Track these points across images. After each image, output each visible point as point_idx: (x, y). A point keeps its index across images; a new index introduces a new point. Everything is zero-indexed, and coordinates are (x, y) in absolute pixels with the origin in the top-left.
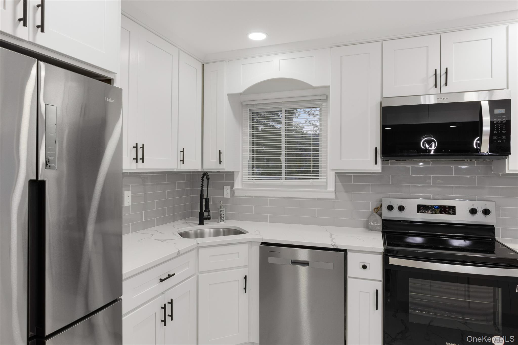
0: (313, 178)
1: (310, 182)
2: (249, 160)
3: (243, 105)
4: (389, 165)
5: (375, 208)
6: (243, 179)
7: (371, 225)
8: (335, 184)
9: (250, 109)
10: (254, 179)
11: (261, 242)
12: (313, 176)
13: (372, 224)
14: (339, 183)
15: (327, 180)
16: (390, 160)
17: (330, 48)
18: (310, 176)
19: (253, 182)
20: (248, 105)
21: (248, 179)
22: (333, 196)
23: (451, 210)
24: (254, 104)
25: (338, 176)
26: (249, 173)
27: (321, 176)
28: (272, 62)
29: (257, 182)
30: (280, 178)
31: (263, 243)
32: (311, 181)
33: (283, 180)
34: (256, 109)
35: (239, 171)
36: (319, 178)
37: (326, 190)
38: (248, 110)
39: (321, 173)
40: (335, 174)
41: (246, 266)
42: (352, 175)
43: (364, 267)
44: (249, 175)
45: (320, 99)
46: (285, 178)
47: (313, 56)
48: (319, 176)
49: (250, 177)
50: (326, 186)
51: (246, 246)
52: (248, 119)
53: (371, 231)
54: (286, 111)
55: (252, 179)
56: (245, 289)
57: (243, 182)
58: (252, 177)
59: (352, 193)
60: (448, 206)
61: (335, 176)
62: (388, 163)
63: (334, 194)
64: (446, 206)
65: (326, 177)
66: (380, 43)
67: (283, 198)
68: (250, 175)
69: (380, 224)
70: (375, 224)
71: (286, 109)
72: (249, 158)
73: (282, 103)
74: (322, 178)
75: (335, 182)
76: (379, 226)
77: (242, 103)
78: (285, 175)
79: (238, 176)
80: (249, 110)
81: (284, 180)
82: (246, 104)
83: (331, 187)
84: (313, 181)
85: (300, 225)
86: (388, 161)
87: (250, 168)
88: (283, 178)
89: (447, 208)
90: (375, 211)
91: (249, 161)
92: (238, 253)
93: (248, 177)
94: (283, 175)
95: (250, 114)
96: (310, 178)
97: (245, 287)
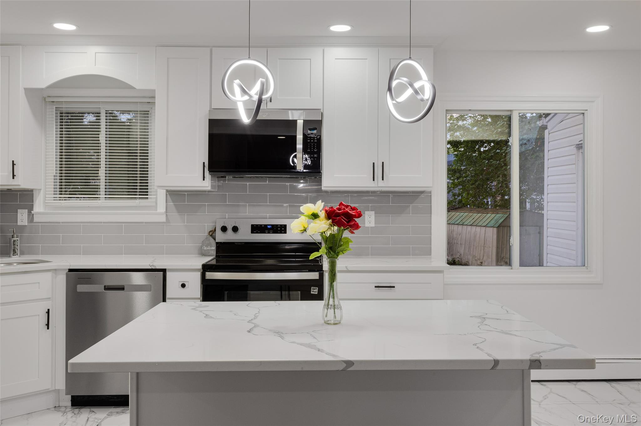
0: (140, 198)
1: (136, 202)
2: (55, 174)
3: (47, 101)
4: (227, 182)
5: (211, 231)
6: (46, 200)
7: (204, 250)
8: (167, 204)
9: (56, 107)
10: (62, 200)
11: (69, 269)
12: (140, 195)
13: (205, 248)
14: (171, 204)
15: (157, 200)
16: (227, 177)
17: (156, 46)
18: (136, 195)
19: (60, 204)
20: (54, 102)
21: (54, 200)
22: (163, 219)
23: (282, 229)
24: (63, 102)
25: (169, 194)
26: (54, 191)
27: (151, 195)
28: (86, 53)
29: (65, 204)
30: (98, 198)
31: (70, 270)
32: (138, 201)
33: (101, 200)
34: (65, 108)
35: (40, 189)
36: (148, 198)
37: (156, 212)
38: (53, 109)
39: (151, 192)
40: (166, 192)
41: (50, 298)
42: (186, 193)
43: (183, 286)
44: (54, 194)
45: (149, 103)
46: (105, 198)
47: (137, 53)
48: (147, 195)
49: (56, 197)
50: (155, 207)
51: (49, 275)
52: (53, 121)
53: (205, 256)
54: (106, 113)
55: (60, 200)
56: (48, 325)
57: (46, 204)
58: (60, 197)
59: (185, 214)
60: (280, 225)
61: (166, 195)
62: (225, 180)
63: (164, 216)
64: (278, 225)
65: (155, 197)
66: (209, 49)
67: (101, 223)
68: (56, 194)
69: (214, 248)
70: (209, 248)
71: (106, 111)
72: (55, 172)
73: (101, 103)
74: (151, 198)
75: (166, 202)
76: (212, 250)
77: (45, 99)
78: (106, 194)
79: (39, 195)
80: (55, 109)
81: (103, 200)
82: (52, 101)
83: (161, 208)
84: (139, 202)
85: (124, 255)
86: (225, 178)
87: (57, 185)
88: (103, 198)
89: (279, 227)
90: (209, 234)
91: (55, 176)
92: (39, 283)
93: (54, 197)
94: (102, 195)
95: (56, 113)
96: (136, 198)
97: (47, 323)
